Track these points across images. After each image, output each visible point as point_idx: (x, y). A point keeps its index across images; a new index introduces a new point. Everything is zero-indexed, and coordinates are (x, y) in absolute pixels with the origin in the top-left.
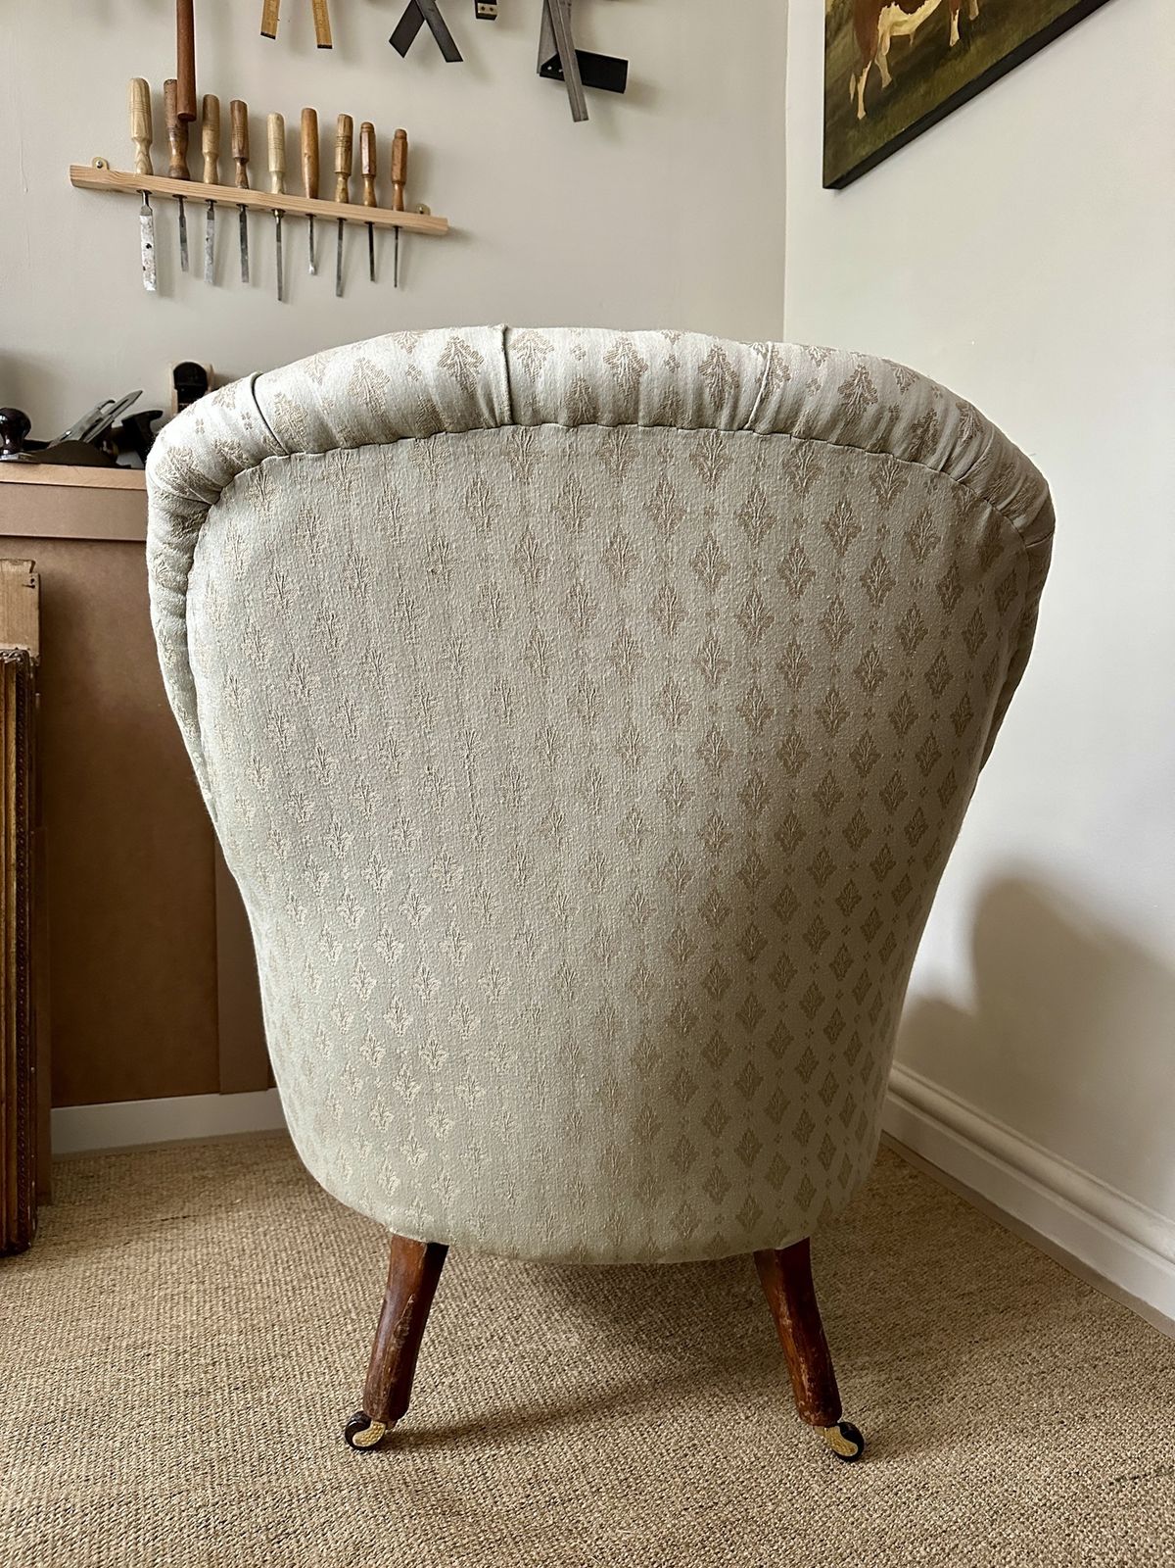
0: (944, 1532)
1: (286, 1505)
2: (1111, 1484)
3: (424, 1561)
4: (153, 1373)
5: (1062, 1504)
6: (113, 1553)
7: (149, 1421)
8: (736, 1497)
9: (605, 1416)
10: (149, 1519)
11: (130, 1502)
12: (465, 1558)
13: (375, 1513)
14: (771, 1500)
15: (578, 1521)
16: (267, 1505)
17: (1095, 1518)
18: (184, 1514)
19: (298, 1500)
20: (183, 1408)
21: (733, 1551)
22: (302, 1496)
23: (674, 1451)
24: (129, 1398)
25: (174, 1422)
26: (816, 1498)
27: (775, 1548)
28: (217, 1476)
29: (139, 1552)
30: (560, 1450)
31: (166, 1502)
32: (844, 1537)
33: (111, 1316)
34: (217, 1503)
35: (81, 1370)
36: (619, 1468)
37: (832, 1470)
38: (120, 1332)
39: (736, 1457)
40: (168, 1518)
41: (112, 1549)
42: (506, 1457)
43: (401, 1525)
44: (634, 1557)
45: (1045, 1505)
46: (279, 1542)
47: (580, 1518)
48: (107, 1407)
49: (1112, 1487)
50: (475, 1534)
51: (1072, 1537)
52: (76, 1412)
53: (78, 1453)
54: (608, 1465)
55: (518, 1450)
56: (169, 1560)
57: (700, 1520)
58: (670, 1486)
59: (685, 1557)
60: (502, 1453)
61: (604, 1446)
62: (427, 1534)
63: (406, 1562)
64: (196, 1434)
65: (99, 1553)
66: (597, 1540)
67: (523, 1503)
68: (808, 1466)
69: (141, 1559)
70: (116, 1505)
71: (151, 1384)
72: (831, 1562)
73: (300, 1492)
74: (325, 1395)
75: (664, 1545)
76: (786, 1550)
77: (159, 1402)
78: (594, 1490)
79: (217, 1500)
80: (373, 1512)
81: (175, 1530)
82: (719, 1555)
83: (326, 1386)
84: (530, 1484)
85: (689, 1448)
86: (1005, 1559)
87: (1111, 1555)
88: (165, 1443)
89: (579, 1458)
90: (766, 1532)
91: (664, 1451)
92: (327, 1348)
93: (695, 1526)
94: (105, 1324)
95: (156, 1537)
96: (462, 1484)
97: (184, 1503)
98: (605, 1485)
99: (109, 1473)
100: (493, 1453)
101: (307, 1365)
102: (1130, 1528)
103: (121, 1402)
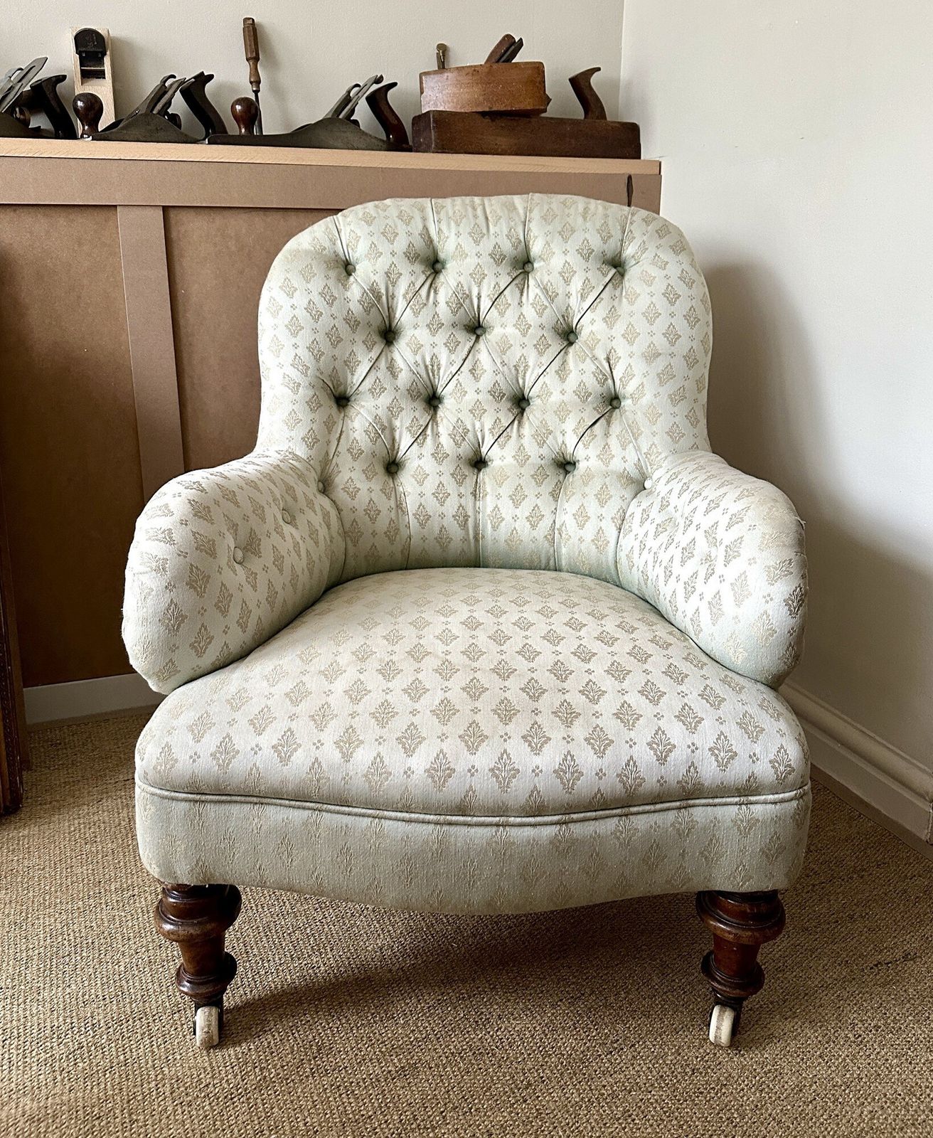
0: (750, 1010)
2: (872, 968)
3: (371, 1060)
4: (140, 910)
5: (835, 984)
6: (135, 1053)
7: (144, 949)
10: (158, 1029)
11: (142, 1018)
12: (401, 1057)
13: (330, 1025)
14: (623, 990)
15: (482, 1013)
17: (859, 995)
18: (185, 1026)
21: (597, 1030)
24: (125, 932)
25: (163, 949)
26: (657, 987)
27: (628, 1026)
29: (154, 1052)
30: (462, 958)
32: (678, 1016)
33: (97, 862)
35: (82, 910)
36: (509, 970)
38: (107, 876)
39: (596, 958)
40: (173, 1029)
41: (134, 1050)
43: (351, 1035)
44: (525, 1044)
45: (822, 986)
47: (483, 1010)
48: (109, 939)
49: (872, 970)
50: (407, 1035)
51: (841, 1009)
52: (85, 945)
53: (93, 976)
54: (501, 968)
55: (431, 959)
56: (179, 1057)
57: (572, 1008)
58: (548, 982)
59: (562, 1039)
62: (372, 1040)
63: (358, 1061)
65: (124, 1054)
66: (497, 1030)
67: (439, 1000)
69: (157, 1057)
70: (131, 1020)
72: (668, 1035)
74: (278, 923)
75: (546, 1032)
76: (635, 1027)
77: (149, 933)
78: (492, 987)
80: (328, 1025)
81: (180, 1036)
82: (587, 1034)
83: (277, 916)
86: (793, 1027)
87: (869, 1022)
88: (159, 966)
89: (478, 963)
90: (621, 1015)
93: (568, 1013)
94: (93, 870)
95: (166, 1042)
99: (120, 993)
100: (412, 962)
101: (260, 898)
102: (884, 1001)
103: (118, 935)
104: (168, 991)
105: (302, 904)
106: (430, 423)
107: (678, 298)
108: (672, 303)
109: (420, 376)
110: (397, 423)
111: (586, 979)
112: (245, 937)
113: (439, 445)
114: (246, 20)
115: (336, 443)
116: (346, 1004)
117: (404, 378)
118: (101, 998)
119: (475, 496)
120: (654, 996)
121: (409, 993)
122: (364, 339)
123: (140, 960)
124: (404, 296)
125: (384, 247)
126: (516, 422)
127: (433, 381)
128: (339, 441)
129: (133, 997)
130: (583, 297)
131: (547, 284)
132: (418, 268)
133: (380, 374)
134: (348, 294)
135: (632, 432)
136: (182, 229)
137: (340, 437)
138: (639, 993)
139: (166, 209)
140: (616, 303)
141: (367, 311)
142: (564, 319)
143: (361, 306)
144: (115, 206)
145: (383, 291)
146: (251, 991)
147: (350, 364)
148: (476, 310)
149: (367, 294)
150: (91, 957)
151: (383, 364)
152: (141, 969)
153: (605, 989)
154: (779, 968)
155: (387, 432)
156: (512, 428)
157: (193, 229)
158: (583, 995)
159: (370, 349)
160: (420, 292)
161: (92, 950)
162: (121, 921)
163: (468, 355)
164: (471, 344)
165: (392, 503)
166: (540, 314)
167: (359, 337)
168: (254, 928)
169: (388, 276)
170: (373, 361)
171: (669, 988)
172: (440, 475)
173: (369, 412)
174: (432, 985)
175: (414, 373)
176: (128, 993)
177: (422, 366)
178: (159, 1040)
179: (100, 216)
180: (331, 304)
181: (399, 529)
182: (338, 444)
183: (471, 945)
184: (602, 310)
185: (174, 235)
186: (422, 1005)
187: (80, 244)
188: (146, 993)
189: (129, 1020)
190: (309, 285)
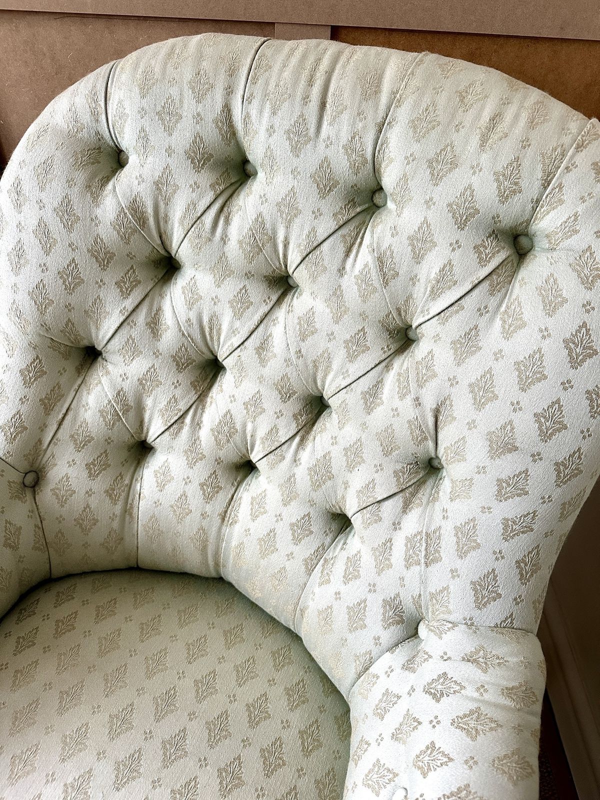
109: (192, 339)
110: (149, 402)
115: (55, 427)
117: (169, 338)
122: (119, 278)
124: (181, 223)
127: (211, 347)
128: (60, 424)
132: (206, 178)
133: (135, 333)
134: (99, 212)
137: (63, 418)
141: (125, 238)
143: (115, 232)
145: (150, 211)
147: (93, 312)
149: (125, 214)
151: (141, 317)
155: (132, 414)
159: (125, 294)
160: (203, 218)
166: (364, 298)
167: (111, 277)
169: (158, 189)
170: (126, 314)
173: (113, 384)
175: (183, 334)
177: (196, 327)
180: (69, 228)
182: (58, 429)
190: (43, 195)
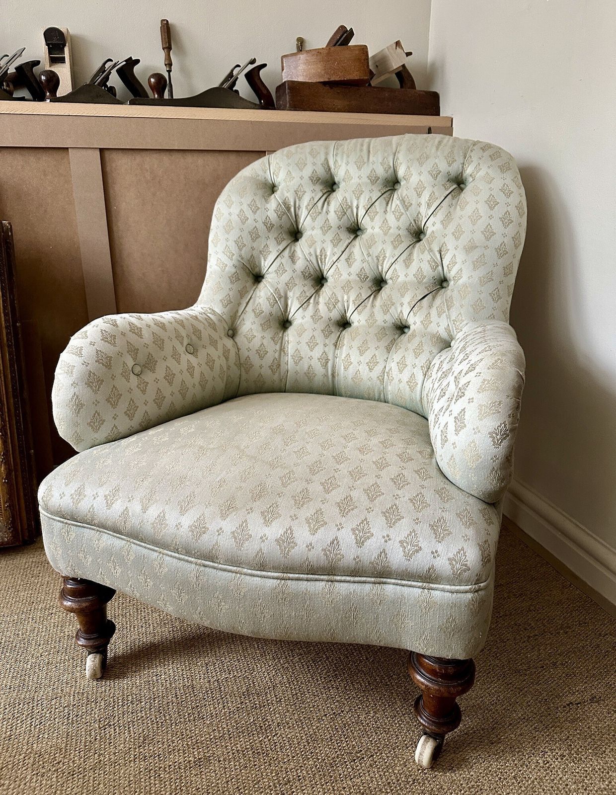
0: (466, 734)
1: (111, 708)
2: (565, 707)
3: (179, 750)
5: (535, 718)
6: (18, 731)
7: (47, 653)
8: (354, 707)
9: (289, 656)
10: (38, 712)
11: (30, 702)
12: (201, 750)
13: (157, 720)
14: (373, 710)
15: (267, 719)
16: (101, 707)
17: (551, 728)
18: (57, 710)
19: (118, 706)
20: (65, 646)
21: (347, 742)
22: (120, 704)
23: (324, 678)
24: (38, 639)
25: (60, 654)
26: (398, 709)
27: (371, 739)
28: (78, 687)
30: (262, 675)
31: (48, 703)
32: (410, 734)
34: (75, 705)
35: (16, 622)
36: (293, 687)
37: (409, 692)
39: (358, 683)
40: (48, 712)
41: (18, 729)
42: (233, 679)
44: (292, 749)
45: (524, 718)
46: (105, 729)
47: (268, 718)
48: (26, 645)
49: (565, 709)
50: (209, 733)
51: (536, 738)
52: (10, 648)
53: (8, 670)
54: (287, 685)
55: (240, 675)
57: (332, 724)
59: (320, 747)
60: (231, 677)
61: (287, 674)
62: (183, 735)
63: (170, 750)
64: (70, 661)
65: (11, 731)
66: (274, 736)
67: (239, 707)
68: (396, 690)
71: (51, 631)
72: (400, 749)
73: (120, 701)
74: (141, 640)
75: (309, 741)
76: (376, 741)
78: (278, 700)
79: (75, 703)
80: (156, 719)
81: (52, 719)
82: (339, 745)
83: (142, 635)
84: (244, 695)
85: (333, 676)
86: (497, 751)
87: (557, 751)
88: (54, 667)
89: (272, 680)
90: (367, 730)
91: (319, 678)
92: (146, 611)
93: (328, 727)
95: (41, 723)
96: (207, 694)
97: (57, 704)
98: (284, 697)
99: (22, 685)
100: (226, 676)
101: (134, 621)
102: (571, 735)
103: (34, 641)
104: (54, 685)
105: (161, 627)
106: (314, 295)
107: (497, 204)
108: (492, 208)
109: (312, 262)
110: (290, 294)
111: (348, 699)
112: (116, 649)
113: (317, 311)
114: (162, 21)
115: (245, 305)
116: (172, 704)
117: (300, 264)
118: (8, 687)
119: (336, 346)
120: (395, 716)
121: (218, 700)
122: (276, 236)
123: (42, 661)
124: (307, 208)
125: (296, 174)
126: (372, 296)
127: (321, 267)
128: (247, 304)
129: (30, 688)
130: (429, 206)
131: (405, 197)
132: (319, 188)
133: (283, 261)
134: (268, 206)
135: (447, 305)
136: (114, 165)
137: (249, 301)
138: (385, 713)
139: (102, 150)
140: (451, 210)
141: (280, 217)
142: (415, 223)
143: (276, 214)
144: (67, 148)
145: (292, 204)
146: (110, 690)
147: (264, 252)
148: (355, 217)
149: (281, 206)
150: (11, 657)
151: (287, 251)
152: (41, 668)
153: (359, 708)
154: (493, 701)
155: (283, 299)
156: (369, 300)
157: (121, 165)
158: (342, 711)
159: (279, 244)
160: (317, 204)
161: (13, 652)
162: (38, 631)
163: (346, 249)
164: (349, 241)
165: (278, 347)
166: (398, 219)
167: (273, 235)
168: (124, 642)
169: (296, 194)
170: (280, 252)
171: (407, 711)
172: (314, 331)
173: (272, 286)
174: (236, 695)
175: (307, 261)
176: (27, 685)
177: (314, 255)
178: (37, 721)
179: (58, 155)
180: (254, 212)
181: (280, 365)
182: (246, 306)
183: (270, 666)
184: (440, 215)
185: (108, 169)
186: (226, 710)
187: (45, 175)
188: (38, 686)
189: (20, 704)
190: (242, 200)
